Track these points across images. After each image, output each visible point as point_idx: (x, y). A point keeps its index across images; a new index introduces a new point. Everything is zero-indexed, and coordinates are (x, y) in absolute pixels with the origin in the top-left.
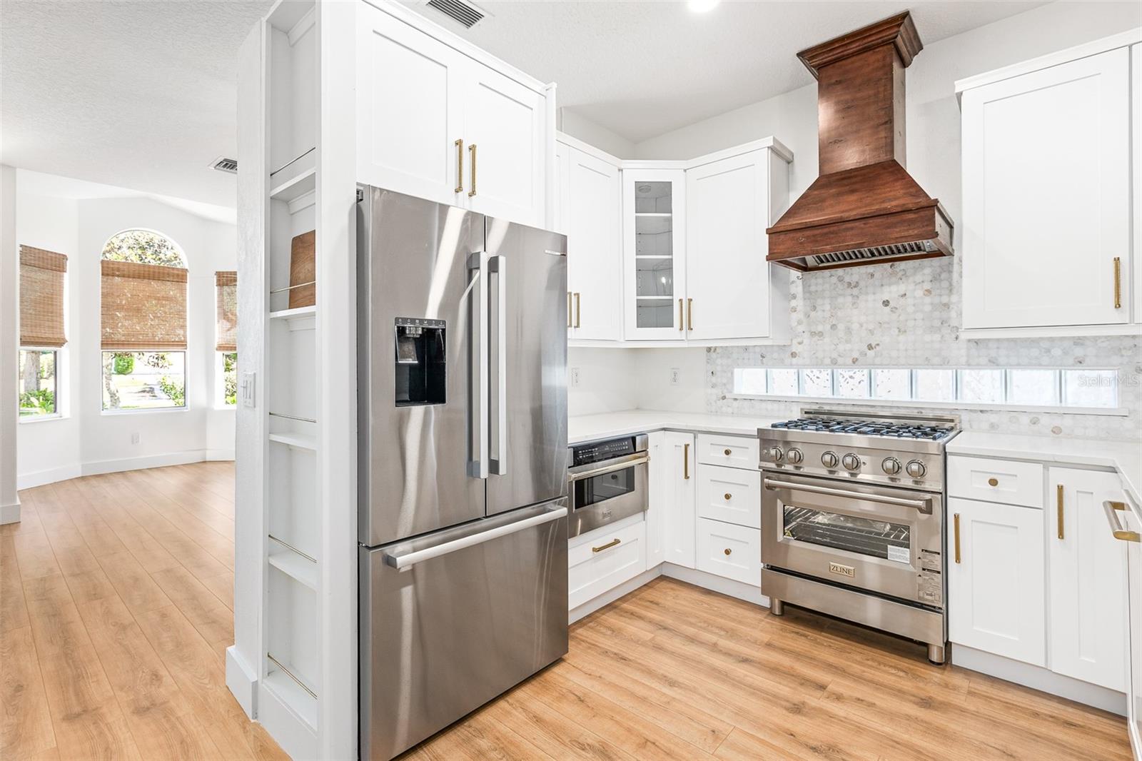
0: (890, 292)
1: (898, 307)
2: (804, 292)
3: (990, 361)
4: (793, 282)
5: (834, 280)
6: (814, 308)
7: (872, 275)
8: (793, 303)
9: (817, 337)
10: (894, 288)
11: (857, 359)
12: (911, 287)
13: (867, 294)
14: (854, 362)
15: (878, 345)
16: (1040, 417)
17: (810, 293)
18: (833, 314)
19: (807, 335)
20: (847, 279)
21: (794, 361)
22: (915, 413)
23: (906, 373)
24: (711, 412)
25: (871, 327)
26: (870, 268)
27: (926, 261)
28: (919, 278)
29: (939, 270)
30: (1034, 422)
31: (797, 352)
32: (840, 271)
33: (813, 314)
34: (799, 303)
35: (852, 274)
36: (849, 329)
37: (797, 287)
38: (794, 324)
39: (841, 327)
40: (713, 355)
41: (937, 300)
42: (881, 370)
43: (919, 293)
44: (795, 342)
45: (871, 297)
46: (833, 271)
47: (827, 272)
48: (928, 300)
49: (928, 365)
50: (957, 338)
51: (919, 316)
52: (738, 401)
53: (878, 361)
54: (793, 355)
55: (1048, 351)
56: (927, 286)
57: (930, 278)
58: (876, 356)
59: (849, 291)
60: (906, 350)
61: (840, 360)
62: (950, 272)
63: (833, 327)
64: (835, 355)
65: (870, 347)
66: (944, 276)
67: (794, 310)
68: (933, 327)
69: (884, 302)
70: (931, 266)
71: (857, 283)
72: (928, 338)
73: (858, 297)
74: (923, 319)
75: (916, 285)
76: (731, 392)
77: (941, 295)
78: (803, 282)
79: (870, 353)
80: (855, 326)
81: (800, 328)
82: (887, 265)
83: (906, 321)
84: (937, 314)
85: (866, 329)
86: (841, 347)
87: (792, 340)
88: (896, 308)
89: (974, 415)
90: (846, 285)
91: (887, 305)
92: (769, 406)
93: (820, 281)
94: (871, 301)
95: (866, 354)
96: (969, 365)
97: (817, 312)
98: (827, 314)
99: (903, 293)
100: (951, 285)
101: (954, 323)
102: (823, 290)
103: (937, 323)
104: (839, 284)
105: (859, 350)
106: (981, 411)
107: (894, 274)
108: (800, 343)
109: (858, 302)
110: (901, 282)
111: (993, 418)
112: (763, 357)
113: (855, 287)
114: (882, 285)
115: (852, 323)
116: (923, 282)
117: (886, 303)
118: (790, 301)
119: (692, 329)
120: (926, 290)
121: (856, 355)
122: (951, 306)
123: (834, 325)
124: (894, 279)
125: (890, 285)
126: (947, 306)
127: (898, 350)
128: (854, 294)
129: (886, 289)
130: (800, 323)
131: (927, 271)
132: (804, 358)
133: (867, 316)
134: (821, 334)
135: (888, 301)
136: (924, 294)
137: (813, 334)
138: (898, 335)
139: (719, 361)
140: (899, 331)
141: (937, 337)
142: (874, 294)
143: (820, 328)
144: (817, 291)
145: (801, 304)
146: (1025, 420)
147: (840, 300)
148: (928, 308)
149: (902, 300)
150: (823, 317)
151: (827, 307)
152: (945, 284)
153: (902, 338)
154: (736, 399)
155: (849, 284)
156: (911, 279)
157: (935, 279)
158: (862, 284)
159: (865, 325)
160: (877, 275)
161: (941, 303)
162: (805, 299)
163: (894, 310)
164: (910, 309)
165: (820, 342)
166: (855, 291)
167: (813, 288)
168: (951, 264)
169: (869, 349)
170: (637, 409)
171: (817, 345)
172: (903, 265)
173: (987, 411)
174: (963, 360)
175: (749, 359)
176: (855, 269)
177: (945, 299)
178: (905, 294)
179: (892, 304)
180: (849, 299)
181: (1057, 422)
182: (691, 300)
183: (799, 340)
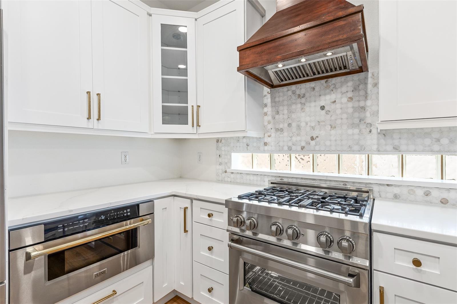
0: (325, 100)
1: (330, 110)
2: (272, 102)
3: (394, 148)
4: (265, 96)
5: (290, 93)
6: (278, 113)
7: (314, 89)
8: (265, 110)
9: (279, 133)
10: (328, 97)
11: (304, 147)
12: (339, 96)
13: (310, 102)
14: (302, 149)
15: (317, 137)
16: (431, 190)
17: (275, 102)
18: (289, 117)
19: (273, 131)
20: (298, 92)
21: (266, 148)
22: (341, 186)
23: (336, 156)
24: (219, 180)
25: (313, 124)
26: (312, 84)
27: (350, 77)
28: (344, 89)
29: (358, 83)
30: (427, 194)
31: (267, 142)
32: (293, 87)
33: (277, 117)
34: (268, 109)
35: (301, 89)
36: (299, 126)
37: (267, 99)
38: (266, 123)
39: (294, 125)
40: (220, 144)
41: (356, 104)
42: (320, 154)
43: (345, 100)
44: (266, 135)
45: (313, 104)
46: (289, 87)
47: (285, 89)
48: (350, 105)
49: (350, 151)
50: (370, 132)
51: (345, 116)
52: (234, 174)
53: (317, 148)
54: (265, 144)
55: (438, 140)
56: (350, 94)
57: (352, 89)
58: (316, 145)
59: (299, 100)
60: (336, 141)
61: (294, 148)
62: (366, 84)
63: (290, 125)
64: (290, 144)
65: (312, 139)
66: (361, 86)
67: (266, 114)
68: (353, 123)
69: (321, 107)
70: (353, 80)
71: (304, 94)
72: (350, 132)
73: (304, 104)
74: (347, 119)
75: (342, 94)
76: (230, 168)
77: (359, 101)
78: (271, 95)
79: (313, 143)
80: (303, 124)
81: (269, 126)
82: (323, 81)
83: (336, 120)
84: (356, 115)
85: (310, 126)
86: (294, 139)
87: (264, 134)
88: (329, 111)
89: (382, 188)
90: (297, 96)
91: (323, 109)
92: (252, 178)
93: (281, 94)
94: (313, 107)
95: (310, 143)
96: (379, 151)
97: (279, 115)
98: (286, 117)
99: (334, 100)
100: (366, 93)
101: (368, 120)
102: (283, 101)
103: (357, 121)
104: (293, 97)
105: (305, 141)
106: (388, 185)
107: (328, 87)
108: (269, 136)
109: (305, 107)
110: (332, 92)
111: (396, 190)
112: (248, 145)
113: (303, 97)
114: (320, 95)
115: (301, 122)
116: (347, 92)
117: (323, 108)
118: (263, 108)
119: (200, 126)
120: (349, 98)
121: (303, 144)
122: (367, 108)
123: (290, 124)
124: (328, 91)
125: (325, 95)
126: (363, 108)
127: (330, 141)
128: (302, 102)
129: (323, 98)
130: (269, 122)
131: (350, 84)
132: (272, 146)
133: (310, 117)
134: (282, 130)
135: (324, 107)
136: (348, 101)
137: (277, 130)
138: (331, 130)
139: (223, 148)
140: (331, 127)
141: (356, 131)
142: (315, 101)
143: (281, 126)
144: (279, 101)
145: (270, 110)
146: (420, 192)
147: (294, 107)
148: (350, 110)
149: (333, 106)
150: (283, 119)
151: (286, 112)
152: (362, 93)
153: (333, 132)
154: (232, 173)
155: (299, 96)
156: (339, 90)
157: (355, 89)
158: (307, 95)
159: (309, 124)
160: (317, 89)
161: (359, 106)
162: (272, 107)
163: (328, 112)
164: (339, 111)
165: (282, 135)
166: (303, 100)
167: (277, 99)
168: (366, 78)
169: (312, 140)
170: (181, 177)
171: (279, 137)
172: (334, 80)
173: (392, 185)
174: (375, 147)
175: (240, 147)
176: (303, 85)
177: (362, 104)
178: (335, 101)
179: (327, 108)
180: (299, 106)
181: (445, 195)
182: (199, 106)
183: (269, 134)
